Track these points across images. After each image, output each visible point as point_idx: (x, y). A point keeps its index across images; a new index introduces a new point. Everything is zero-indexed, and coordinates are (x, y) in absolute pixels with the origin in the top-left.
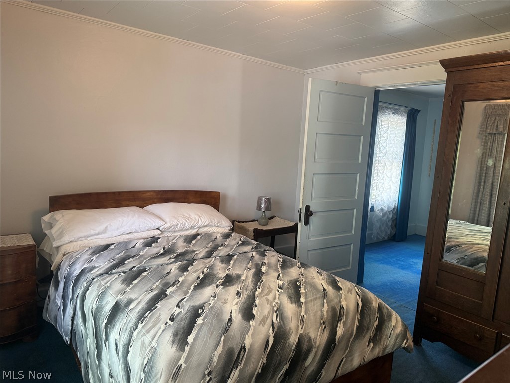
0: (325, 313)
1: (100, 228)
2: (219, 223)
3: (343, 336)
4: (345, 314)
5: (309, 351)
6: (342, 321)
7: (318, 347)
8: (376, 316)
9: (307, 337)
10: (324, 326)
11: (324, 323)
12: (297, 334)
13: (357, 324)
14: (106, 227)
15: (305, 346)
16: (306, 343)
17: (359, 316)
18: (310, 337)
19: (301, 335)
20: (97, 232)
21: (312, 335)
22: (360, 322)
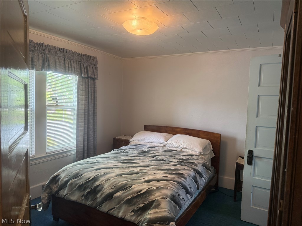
0: (120, 184)
1: (142, 138)
2: (193, 148)
3: (118, 197)
4: (128, 189)
5: (99, 191)
6: (124, 191)
7: (104, 192)
8: (146, 202)
9: (103, 186)
10: (113, 187)
11: (115, 186)
12: (100, 182)
13: (130, 197)
14: (145, 138)
15: (99, 188)
16: (100, 188)
17: (135, 195)
18: (104, 187)
19: (102, 184)
20: (141, 139)
21: (105, 187)
22: (132, 198)
